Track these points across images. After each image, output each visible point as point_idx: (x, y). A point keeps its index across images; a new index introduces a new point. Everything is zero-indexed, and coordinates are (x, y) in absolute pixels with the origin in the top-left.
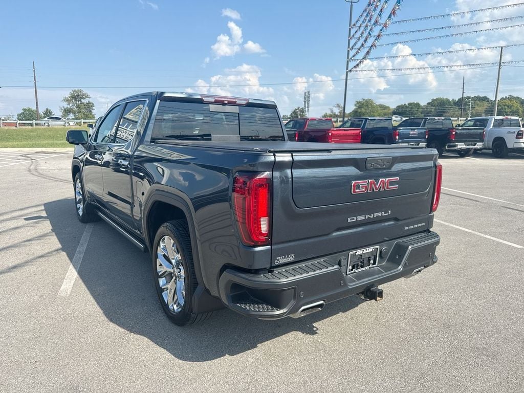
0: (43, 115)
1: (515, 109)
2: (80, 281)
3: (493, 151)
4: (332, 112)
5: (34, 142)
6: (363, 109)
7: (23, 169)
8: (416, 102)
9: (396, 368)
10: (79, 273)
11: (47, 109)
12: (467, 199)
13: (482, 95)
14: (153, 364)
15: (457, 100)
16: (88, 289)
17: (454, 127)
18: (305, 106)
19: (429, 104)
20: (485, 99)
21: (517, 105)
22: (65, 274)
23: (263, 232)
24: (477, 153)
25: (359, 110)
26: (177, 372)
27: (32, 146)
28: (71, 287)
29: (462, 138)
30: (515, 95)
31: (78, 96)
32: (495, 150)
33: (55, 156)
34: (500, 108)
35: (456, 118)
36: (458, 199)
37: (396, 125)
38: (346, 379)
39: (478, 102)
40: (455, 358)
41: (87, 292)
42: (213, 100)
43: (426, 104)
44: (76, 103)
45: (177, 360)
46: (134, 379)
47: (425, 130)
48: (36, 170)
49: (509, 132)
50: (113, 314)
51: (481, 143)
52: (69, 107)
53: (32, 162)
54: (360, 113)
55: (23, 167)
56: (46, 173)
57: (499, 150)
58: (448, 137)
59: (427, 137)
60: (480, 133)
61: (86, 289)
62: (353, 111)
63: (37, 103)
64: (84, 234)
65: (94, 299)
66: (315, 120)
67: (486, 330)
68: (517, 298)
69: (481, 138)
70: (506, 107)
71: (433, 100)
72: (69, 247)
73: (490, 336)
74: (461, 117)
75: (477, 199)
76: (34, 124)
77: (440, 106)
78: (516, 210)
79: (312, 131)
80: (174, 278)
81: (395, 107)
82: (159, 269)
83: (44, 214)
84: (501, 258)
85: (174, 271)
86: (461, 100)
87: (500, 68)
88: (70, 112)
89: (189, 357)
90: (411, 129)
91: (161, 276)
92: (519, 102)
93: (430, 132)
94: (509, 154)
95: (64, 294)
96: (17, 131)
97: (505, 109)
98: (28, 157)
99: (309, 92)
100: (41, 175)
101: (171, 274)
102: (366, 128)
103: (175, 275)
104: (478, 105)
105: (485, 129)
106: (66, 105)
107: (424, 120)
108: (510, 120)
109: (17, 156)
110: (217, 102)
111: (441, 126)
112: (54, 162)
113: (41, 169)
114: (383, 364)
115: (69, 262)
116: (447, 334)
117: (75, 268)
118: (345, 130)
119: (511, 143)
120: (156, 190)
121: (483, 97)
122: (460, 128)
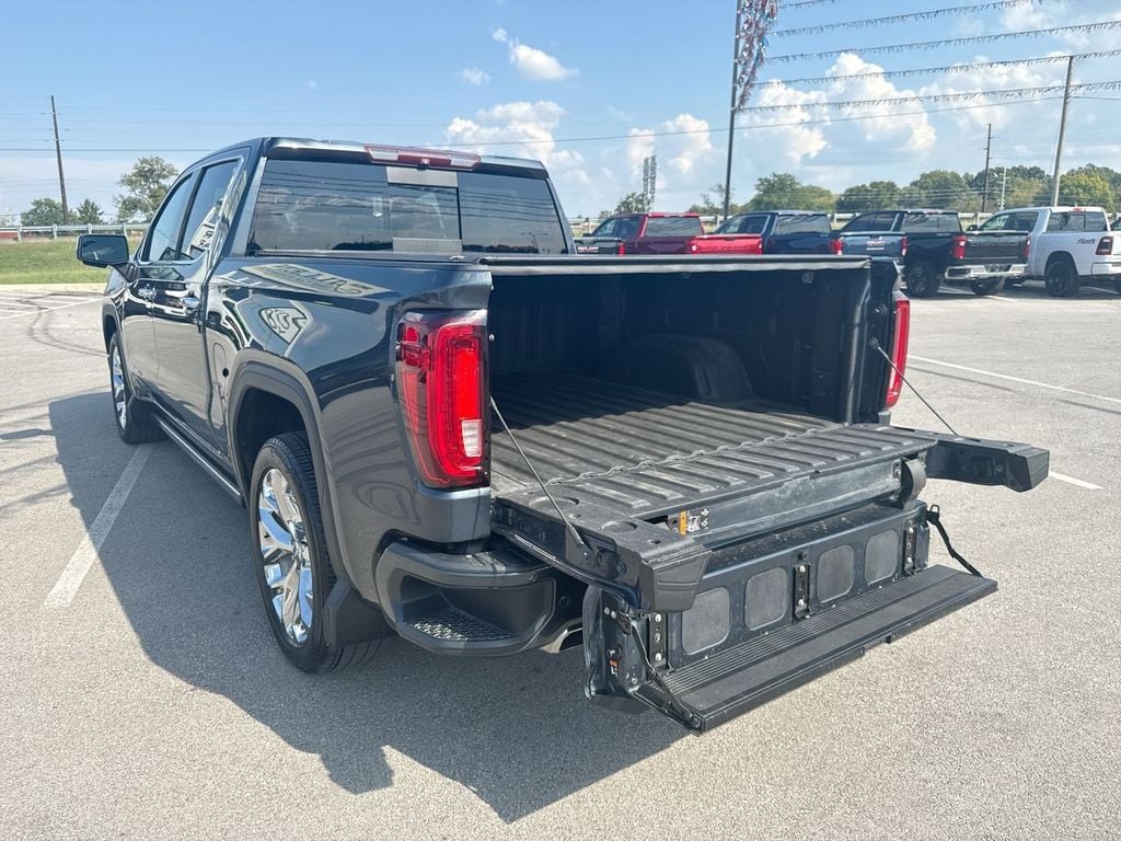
0: (78, 214)
1: (1098, 194)
2: (101, 572)
3: (1047, 284)
4: (707, 202)
5: (55, 273)
6: (773, 196)
7: (18, 330)
8: (886, 181)
9: (792, 762)
10: (101, 555)
11: (87, 201)
12: (985, 384)
13: (1028, 166)
14: (235, 761)
15: (975, 176)
16: (115, 590)
17: (964, 230)
18: (646, 190)
19: (914, 184)
20: (1035, 173)
21: (1102, 186)
22: (67, 558)
23: (469, 455)
24: (1013, 288)
25: (766, 199)
26: (286, 780)
27: (51, 281)
28: (77, 586)
29: (979, 254)
30: (1099, 165)
31: (152, 171)
32: (1051, 281)
33: (94, 300)
34: (1066, 191)
35: (971, 215)
36: (965, 385)
37: (839, 228)
38: (674, 791)
39: (1020, 180)
40: (930, 738)
41: (113, 597)
42: (394, 156)
43: (908, 185)
44: (149, 188)
45: (291, 750)
46: (183, 798)
47: (900, 238)
48: (45, 330)
49: (1082, 241)
50: (160, 647)
51: (1023, 265)
52: (133, 196)
53: (40, 314)
54: (767, 204)
55: (18, 326)
56: (67, 337)
57: (1062, 279)
58: (950, 252)
59: (904, 253)
60: (1020, 243)
61: (110, 590)
62: (752, 201)
63: (63, 187)
64: (127, 469)
65: (126, 612)
66: (663, 217)
67: (1004, 673)
68: (1078, 600)
69: (1021, 254)
70: (1081, 190)
71: (924, 176)
72: (87, 498)
73: (1013, 688)
74: (983, 211)
75: (1006, 386)
76: (55, 234)
77: (938, 187)
78: (1090, 407)
79: (655, 243)
80: (295, 565)
81: (842, 192)
82: (264, 544)
83: (46, 425)
84: (1050, 511)
85: (295, 549)
86: (982, 176)
87: (1065, 103)
88: (135, 207)
89: (319, 743)
90: (871, 236)
91: (269, 561)
92: (1107, 178)
93: (914, 242)
94: (1082, 288)
95: (56, 604)
96: (18, 248)
97: (1078, 194)
98: (32, 304)
99: (653, 159)
100: (54, 342)
101: (289, 554)
102: (772, 233)
103: (297, 558)
104: (1019, 185)
105: (1031, 234)
106: (126, 192)
107: (898, 215)
108: (1084, 214)
109: (10, 301)
110: (404, 162)
111: (935, 230)
112: (88, 315)
113: (57, 330)
114: (763, 754)
115: (84, 529)
116: (917, 684)
117: (95, 544)
118: (726, 239)
119: (1087, 263)
120: (249, 363)
121: (1031, 169)
122: (977, 232)
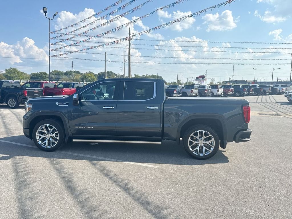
6: (11, 74)
8: (44, 72)
15: (65, 72)
19: (50, 73)
20: (78, 72)
39: (75, 74)
54: (10, 76)
77: (57, 75)
92: (94, 75)
97: (88, 78)
